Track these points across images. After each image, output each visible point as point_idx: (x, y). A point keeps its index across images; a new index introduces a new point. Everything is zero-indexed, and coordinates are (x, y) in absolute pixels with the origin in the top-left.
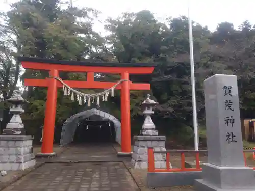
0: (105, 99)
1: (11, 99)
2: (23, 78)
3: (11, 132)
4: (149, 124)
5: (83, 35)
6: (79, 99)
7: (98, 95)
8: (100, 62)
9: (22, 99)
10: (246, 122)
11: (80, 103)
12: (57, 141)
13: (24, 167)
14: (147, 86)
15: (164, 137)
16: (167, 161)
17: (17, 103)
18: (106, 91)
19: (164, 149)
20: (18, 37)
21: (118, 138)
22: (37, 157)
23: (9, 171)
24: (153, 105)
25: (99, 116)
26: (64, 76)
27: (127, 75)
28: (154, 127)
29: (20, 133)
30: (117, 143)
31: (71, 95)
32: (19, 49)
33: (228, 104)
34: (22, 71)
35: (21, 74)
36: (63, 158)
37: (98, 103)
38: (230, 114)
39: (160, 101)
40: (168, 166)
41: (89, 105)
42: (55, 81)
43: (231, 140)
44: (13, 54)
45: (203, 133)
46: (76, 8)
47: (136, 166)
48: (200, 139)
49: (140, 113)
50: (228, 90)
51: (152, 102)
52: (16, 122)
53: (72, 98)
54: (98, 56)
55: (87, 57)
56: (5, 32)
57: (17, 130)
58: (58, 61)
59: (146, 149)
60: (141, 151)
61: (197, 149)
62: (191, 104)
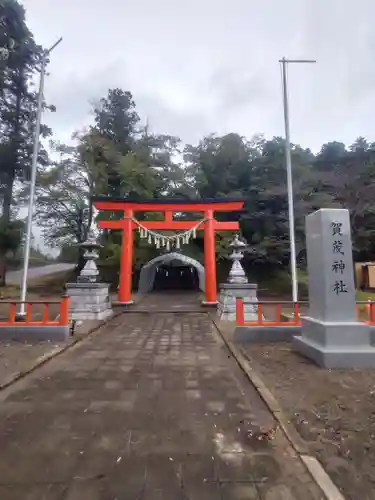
0: (186, 241)
1: (85, 243)
2: (97, 220)
3: (86, 279)
4: (237, 270)
5: (160, 169)
6: (157, 242)
7: (178, 237)
8: (180, 198)
9: (95, 243)
10: (359, 265)
11: (158, 247)
12: (135, 288)
13: (101, 316)
14: (234, 225)
15: (255, 285)
16: (258, 312)
17: (90, 248)
18: (186, 233)
19: (256, 300)
20: (90, 175)
21: (202, 286)
22: (114, 306)
23: (86, 322)
24: (242, 247)
25: (180, 261)
26: (140, 216)
27: (211, 213)
28: (244, 273)
29: (94, 280)
30: (200, 291)
31: (147, 238)
32: (91, 188)
33: (337, 246)
34: (96, 213)
35: (95, 215)
36: (142, 308)
37: (178, 246)
38: (338, 257)
39: (251, 242)
40: (260, 318)
41: (168, 248)
42: (130, 222)
43: (340, 289)
44: (86, 193)
45: (304, 280)
46: (151, 137)
47: (223, 317)
48: (300, 286)
49: (226, 256)
50: (337, 228)
51: (242, 244)
52: (91, 269)
53: (150, 241)
54: (177, 192)
55: (165, 193)
56: (76, 169)
57: (92, 277)
58: (134, 199)
59: (234, 299)
60: (228, 301)
61: (295, 300)
62: (288, 246)
